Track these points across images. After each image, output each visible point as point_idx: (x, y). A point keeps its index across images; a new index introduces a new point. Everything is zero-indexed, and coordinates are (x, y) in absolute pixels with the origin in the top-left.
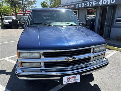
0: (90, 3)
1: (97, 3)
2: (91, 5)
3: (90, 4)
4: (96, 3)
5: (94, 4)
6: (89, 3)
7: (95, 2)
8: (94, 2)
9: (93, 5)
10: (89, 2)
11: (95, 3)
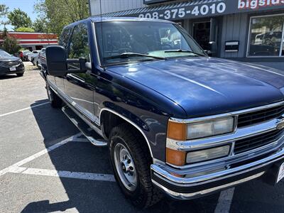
0: (172, 11)
1: (187, 12)
2: (174, 17)
3: (172, 14)
4: (185, 11)
5: (182, 14)
6: (168, 11)
7: (183, 9)
8: (180, 10)
9: (180, 16)
10: (170, 10)
11: (184, 13)
